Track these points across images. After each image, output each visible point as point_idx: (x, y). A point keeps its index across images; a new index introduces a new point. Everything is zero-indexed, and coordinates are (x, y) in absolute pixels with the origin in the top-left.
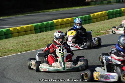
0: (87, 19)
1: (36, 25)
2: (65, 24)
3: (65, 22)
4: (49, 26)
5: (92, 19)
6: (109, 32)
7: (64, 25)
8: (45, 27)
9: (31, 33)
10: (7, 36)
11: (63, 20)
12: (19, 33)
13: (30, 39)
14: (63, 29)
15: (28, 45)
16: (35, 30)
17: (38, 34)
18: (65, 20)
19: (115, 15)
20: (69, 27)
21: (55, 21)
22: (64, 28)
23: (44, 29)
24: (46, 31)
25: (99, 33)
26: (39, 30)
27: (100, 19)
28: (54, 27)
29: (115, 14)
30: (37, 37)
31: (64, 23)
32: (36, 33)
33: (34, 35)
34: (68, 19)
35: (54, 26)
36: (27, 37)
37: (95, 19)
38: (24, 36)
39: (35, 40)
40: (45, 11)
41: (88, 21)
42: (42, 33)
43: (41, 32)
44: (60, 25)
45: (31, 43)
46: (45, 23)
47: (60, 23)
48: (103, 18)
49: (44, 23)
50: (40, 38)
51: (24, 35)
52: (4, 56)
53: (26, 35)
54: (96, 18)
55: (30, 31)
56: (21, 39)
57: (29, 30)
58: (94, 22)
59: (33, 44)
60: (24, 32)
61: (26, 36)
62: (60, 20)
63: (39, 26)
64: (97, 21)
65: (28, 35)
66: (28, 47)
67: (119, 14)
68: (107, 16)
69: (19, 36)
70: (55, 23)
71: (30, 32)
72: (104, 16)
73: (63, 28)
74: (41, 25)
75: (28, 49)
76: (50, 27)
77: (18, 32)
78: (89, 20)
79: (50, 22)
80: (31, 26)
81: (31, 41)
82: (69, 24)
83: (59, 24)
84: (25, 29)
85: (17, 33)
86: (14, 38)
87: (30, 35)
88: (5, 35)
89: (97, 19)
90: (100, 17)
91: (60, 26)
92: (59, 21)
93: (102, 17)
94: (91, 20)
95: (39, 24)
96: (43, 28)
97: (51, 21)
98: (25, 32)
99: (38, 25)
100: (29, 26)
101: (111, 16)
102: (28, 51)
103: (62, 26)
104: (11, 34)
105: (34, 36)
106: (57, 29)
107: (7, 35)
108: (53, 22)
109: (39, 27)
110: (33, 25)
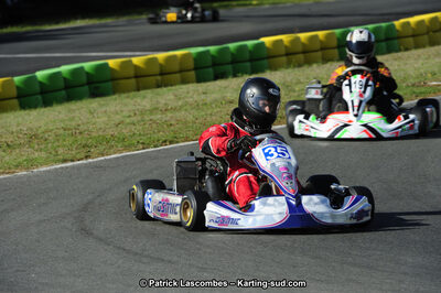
0: (383, 36)
1: (200, 54)
2: (304, 52)
3: (303, 44)
4: (247, 56)
5: (399, 38)
7: (301, 56)
8: (232, 63)
9: (184, 82)
10: (97, 88)
11: (298, 38)
12: (141, 80)
13: (180, 103)
14: (296, 69)
15: (173, 122)
16: (196, 69)
17: (209, 83)
18: (303, 36)
20: (316, 62)
21: (267, 40)
22: (300, 66)
23: (229, 67)
24: (235, 76)
25: (423, 90)
26: (211, 70)
27: (426, 37)
28: (265, 62)
30: (203, 97)
31: (300, 49)
32: (199, 80)
33: (192, 87)
34: (316, 36)
35: (263, 59)
36: (167, 96)
37: (411, 39)
38: (159, 90)
39: (197, 106)
40: (234, 3)
41: (384, 44)
42: (220, 83)
43: (216, 77)
44: (287, 55)
45: (181, 115)
46: (232, 46)
47: (286, 47)
49: (228, 48)
50: (216, 100)
51: (159, 86)
52: (87, 157)
53: (166, 86)
54: (413, 36)
55: (181, 71)
56: (146, 100)
57: (177, 68)
58: (407, 49)
59: (190, 118)
60: (159, 78)
61: (165, 89)
62: (285, 38)
63: (213, 57)
64: (417, 46)
65: (172, 85)
66: (172, 128)
69: (138, 90)
70: (268, 49)
71: (178, 75)
73: (295, 66)
74: (220, 51)
75: (170, 138)
76: (251, 60)
77: (136, 77)
78: (387, 39)
79: (250, 43)
80: (184, 55)
81: (181, 107)
82: (320, 54)
83: (284, 53)
84: (161, 65)
85: (133, 81)
86: (123, 95)
87: (177, 87)
88: (89, 83)
89: (417, 38)
90: (428, 33)
91: (284, 59)
92: (281, 41)
93: (435, 32)
94: (396, 41)
95: (213, 49)
96: (227, 64)
97: (256, 42)
98: (162, 77)
99: (208, 51)
100: (175, 56)
102: (171, 143)
103: (294, 58)
104: (110, 83)
105: (193, 91)
106: (276, 69)
107: (98, 85)
108: (263, 43)
109: (210, 58)
110: (189, 54)
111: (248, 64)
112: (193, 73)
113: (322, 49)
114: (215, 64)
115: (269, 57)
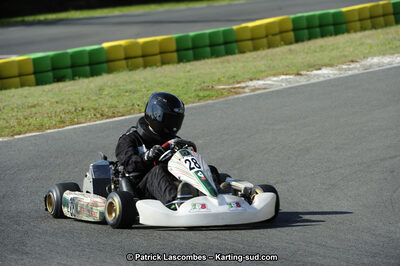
0: (221, 40)
2: (143, 56)
5: (237, 41)
6: (244, 88)
7: (140, 60)
8: (73, 66)
9: (23, 85)
16: (35, 73)
18: (142, 42)
19: (318, 30)
21: (106, 46)
23: (69, 71)
24: (73, 79)
25: (208, 93)
26: (50, 74)
27: (265, 40)
28: (105, 65)
29: (321, 26)
32: (39, 83)
35: (102, 63)
37: (250, 43)
41: (222, 47)
43: (59, 79)
44: (126, 58)
46: (71, 51)
48: (278, 37)
49: (66, 53)
54: (252, 39)
55: (20, 75)
57: (16, 72)
64: (256, 49)
67: (334, 24)
68: (292, 34)
71: (17, 79)
72: (281, 32)
76: (90, 64)
78: (226, 43)
79: (89, 48)
82: (158, 57)
83: (122, 55)
89: (256, 41)
90: (267, 36)
91: (124, 62)
92: (121, 46)
93: (273, 35)
94: (235, 45)
96: (67, 68)
101: (306, 32)
103: (130, 61)
108: (103, 49)
111: (88, 68)
112: (32, 77)
113: (161, 53)
114: (54, 69)
115: (108, 61)
